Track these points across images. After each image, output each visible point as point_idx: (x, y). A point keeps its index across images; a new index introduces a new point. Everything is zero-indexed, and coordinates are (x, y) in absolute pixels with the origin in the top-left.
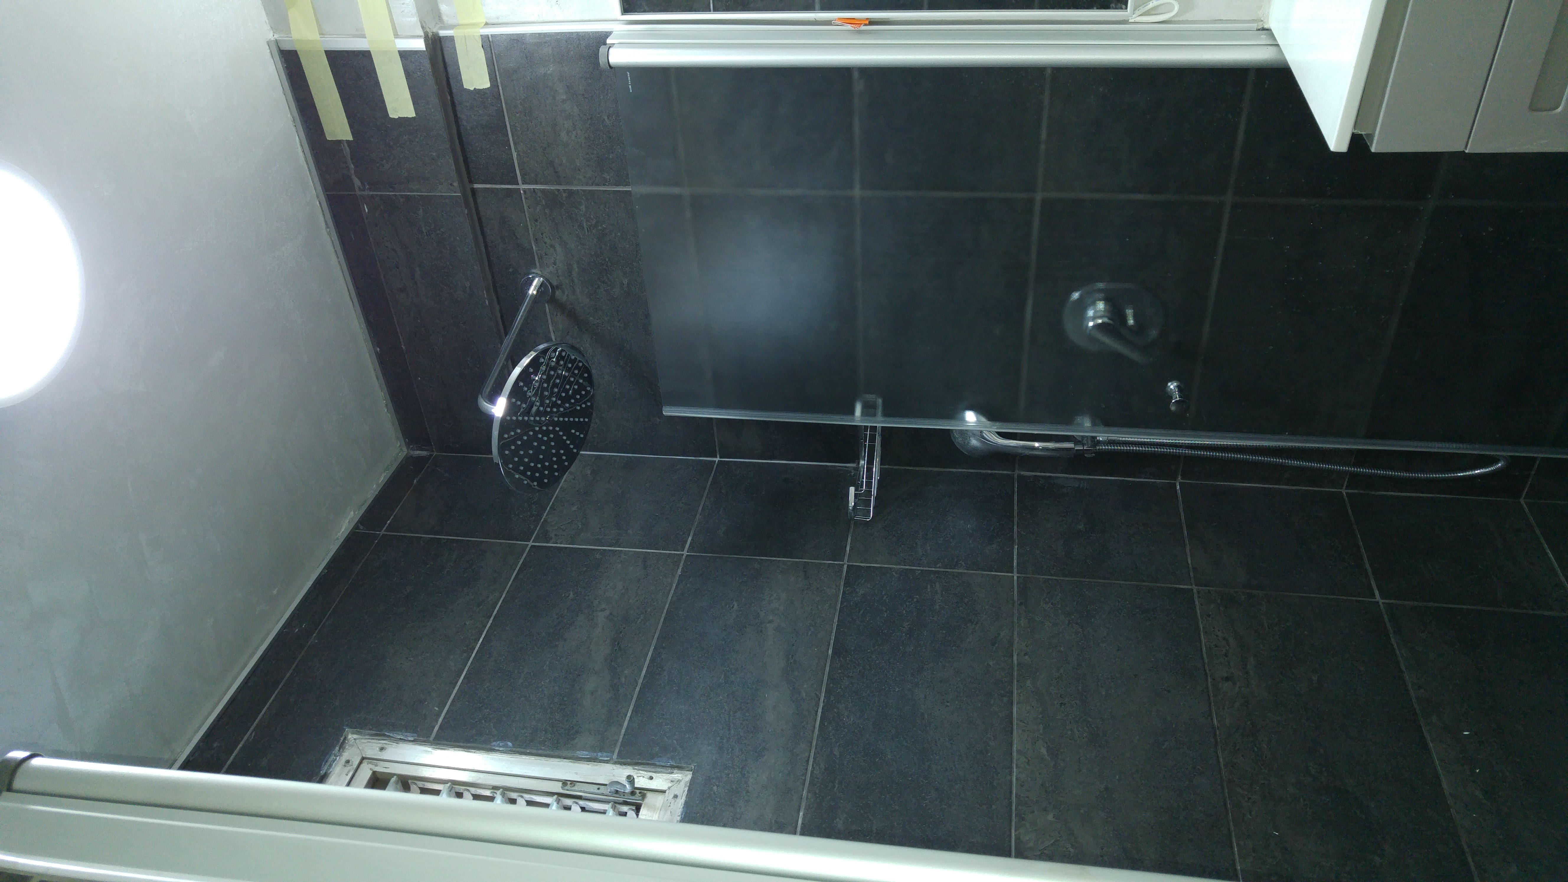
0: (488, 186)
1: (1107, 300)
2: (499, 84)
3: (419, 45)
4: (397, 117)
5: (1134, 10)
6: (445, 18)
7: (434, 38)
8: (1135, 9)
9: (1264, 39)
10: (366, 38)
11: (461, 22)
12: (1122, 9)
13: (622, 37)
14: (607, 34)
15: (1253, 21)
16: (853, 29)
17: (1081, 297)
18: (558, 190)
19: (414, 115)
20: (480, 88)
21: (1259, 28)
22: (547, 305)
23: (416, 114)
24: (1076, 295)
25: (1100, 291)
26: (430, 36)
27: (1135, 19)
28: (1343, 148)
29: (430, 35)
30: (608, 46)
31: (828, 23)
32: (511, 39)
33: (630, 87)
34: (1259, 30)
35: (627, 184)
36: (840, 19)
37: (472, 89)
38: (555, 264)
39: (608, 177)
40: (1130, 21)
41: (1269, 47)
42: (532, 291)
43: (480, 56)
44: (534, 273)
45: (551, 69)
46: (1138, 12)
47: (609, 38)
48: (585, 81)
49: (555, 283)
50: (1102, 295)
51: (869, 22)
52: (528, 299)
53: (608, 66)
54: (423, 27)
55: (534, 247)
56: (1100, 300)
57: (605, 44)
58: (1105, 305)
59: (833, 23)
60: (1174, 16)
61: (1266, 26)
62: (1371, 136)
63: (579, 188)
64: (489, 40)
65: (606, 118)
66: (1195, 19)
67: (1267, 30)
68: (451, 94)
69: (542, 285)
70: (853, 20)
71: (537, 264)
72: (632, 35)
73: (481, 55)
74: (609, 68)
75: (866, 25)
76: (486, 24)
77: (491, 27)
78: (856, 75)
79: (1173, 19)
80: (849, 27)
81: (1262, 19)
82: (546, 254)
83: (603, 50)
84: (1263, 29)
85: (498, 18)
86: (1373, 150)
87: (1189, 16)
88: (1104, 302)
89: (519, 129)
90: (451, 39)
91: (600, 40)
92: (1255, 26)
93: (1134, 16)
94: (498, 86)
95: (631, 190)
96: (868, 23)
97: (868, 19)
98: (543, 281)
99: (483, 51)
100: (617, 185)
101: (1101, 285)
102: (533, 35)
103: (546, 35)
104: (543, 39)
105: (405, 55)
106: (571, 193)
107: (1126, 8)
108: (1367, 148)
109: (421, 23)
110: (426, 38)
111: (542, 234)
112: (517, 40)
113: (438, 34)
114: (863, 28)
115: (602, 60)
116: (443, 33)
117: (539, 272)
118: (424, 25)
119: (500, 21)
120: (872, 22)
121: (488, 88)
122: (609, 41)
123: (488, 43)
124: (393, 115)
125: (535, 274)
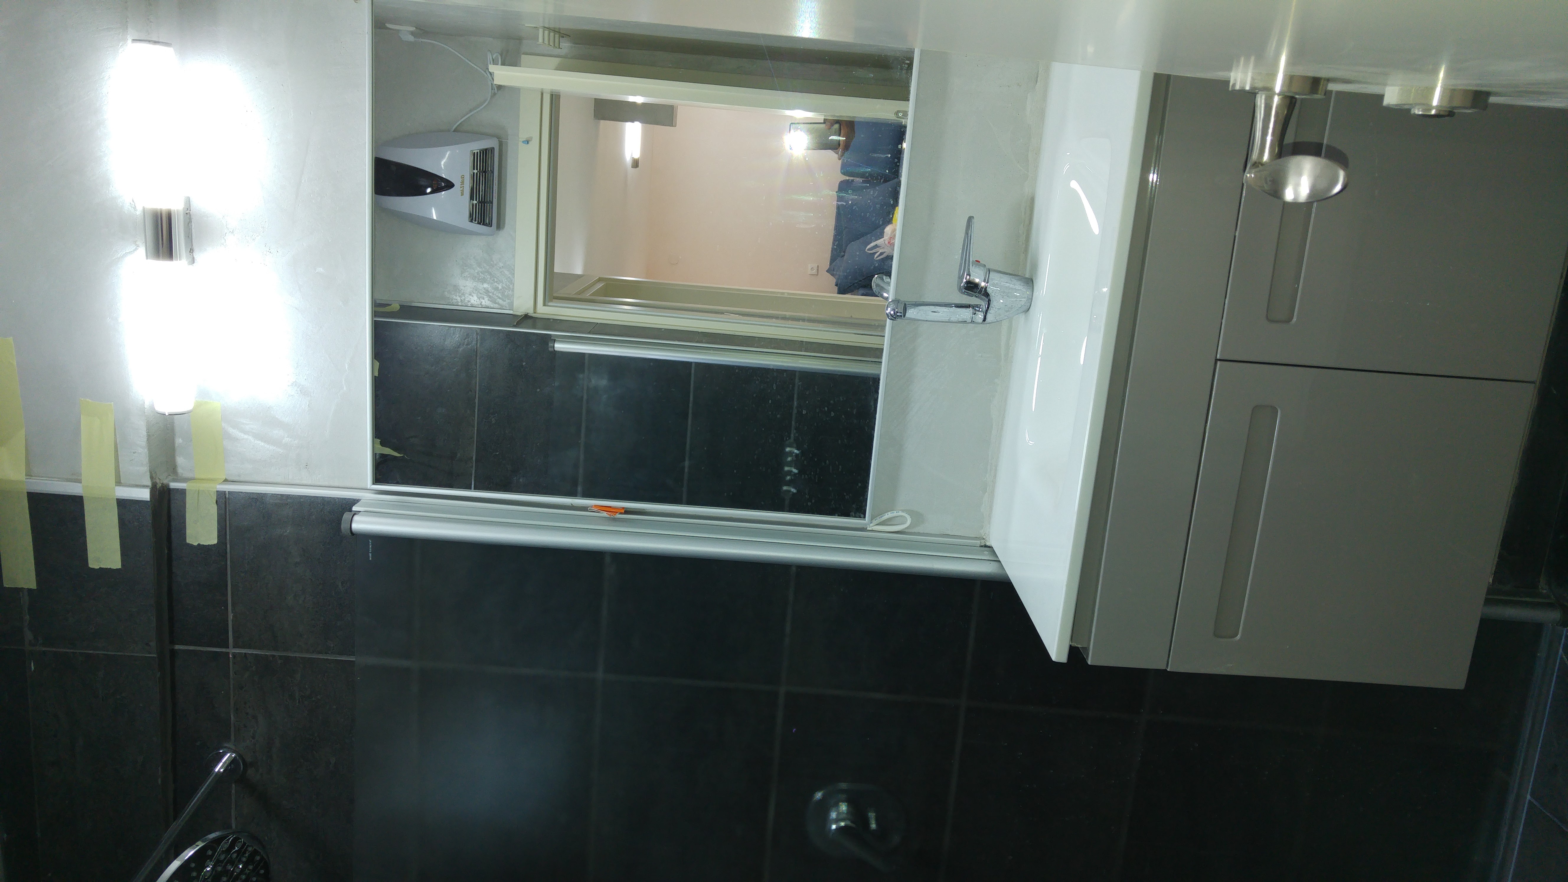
0: (192, 648)
1: (850, 802)
2: (228, 542)
3: (144, 495)
4: (98, 568)
5: (872, 520)
6: (180, 471)
7: (163, 489)
8: (873, 518)
9: (986, 555)
10: (81, 482)
11: (197, 476)
12: (861, 518)
13: (370, 505)
14: (355, 502)
15: (976, 538)
16: (608, 516)
17: (824, 796)
18: (274, 656)
19: (120, 567)
20: (205, 544)
21: (982, 545)
22: (234, 785)
23: (122, 565)
24: (819, 795)
25: (843, 791)
26: (158, 487)
27: (872, 528)
28: (1063, 659)
29: (159, 485)
30: (353, 513)
31: (584, 509)
32: (250, 498)
33: (370, 555)
34: (982, 546)
35: (353, 654)
36: (596, 506)
37: (196, 544)
38: (253, 738)
39: (332, 645)
40: (868, 529)
41: (991, 562)
42: (219, 768)
43: (212, 511)
44: (225, 747)
45: (289, 530)
46: (875, 522)
47: (356, 505)
48: (323, 545)
49: (249, 759)
50: (844, 796)
51: (625, 511)
52: (213, 776)
53: (350, 533)
54: (152, 478)
55: (232, 717)
56: (843, 801)
57: (350, 510)
58: (848, 806)
59: (590, 509)
60: (906, 528)
61: (988, 544)
62: (1086, 649)
63: (297, 655)
64: (225, 497)
65: (340, 584)
66: (926, 532)
67: (989, 547)
68: (170, 548)
69: (233, 762)
70: (609, 508)
71: (233, 738)
72: (382, 504)
73: (214, 510)
74: (350, 534)
75: (621, 513)
76: (226, 481)
77: (231, 484)
78: (608, 559)
79: (906, 531)
80: (605, 514)
81: (984, 537)
82: (245, 726)
83: (346, 516)
84: (986, 546)
85: (239, 476)
86: (1089, 663)
87: (920, 529)
88: (846, 804)
89: (241, 589)
90: (183, 492)
91: (347, 506)
92: (978, 542)
93: (871, 525)
94: (226, 543)
95: (354, 660)
96: (623, 512)
97: (623, 508)
98: (235, 757)
99: (216, 507)
100: (341, 654)
101: (843, 786)
102: (274, 496)
103: (288, 497)
104: (285, 500)
105: (122, 504)
106: (287, 659)
107: (865, 518)
108: (1084, 660)
109: (151, 473)
110: (154, 489)
111: (245, 703)
112: (257, 499)
113: (169, 486)
114: (618, 516)
115: (344, 526)
116: (173, 485)
117: (233, 747)
118: (154, 475)
119: (242, 479)
120: (627, 511)
121: (214, 544)
122: (354, 508)
123: (224, 500)
124: (93, 564)
125: (225, 749)
